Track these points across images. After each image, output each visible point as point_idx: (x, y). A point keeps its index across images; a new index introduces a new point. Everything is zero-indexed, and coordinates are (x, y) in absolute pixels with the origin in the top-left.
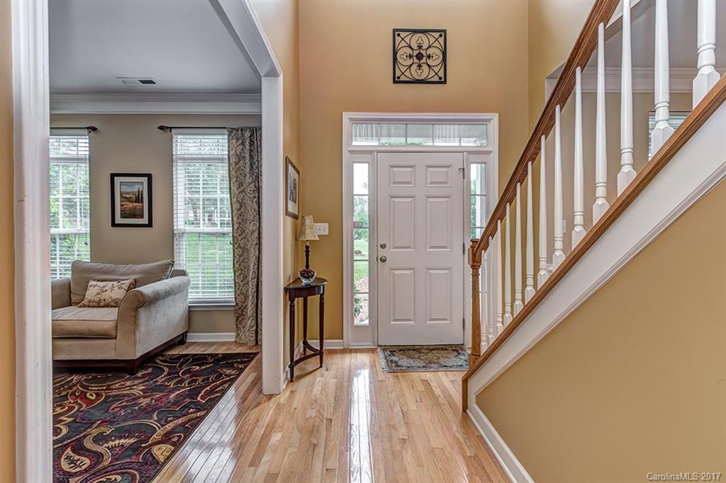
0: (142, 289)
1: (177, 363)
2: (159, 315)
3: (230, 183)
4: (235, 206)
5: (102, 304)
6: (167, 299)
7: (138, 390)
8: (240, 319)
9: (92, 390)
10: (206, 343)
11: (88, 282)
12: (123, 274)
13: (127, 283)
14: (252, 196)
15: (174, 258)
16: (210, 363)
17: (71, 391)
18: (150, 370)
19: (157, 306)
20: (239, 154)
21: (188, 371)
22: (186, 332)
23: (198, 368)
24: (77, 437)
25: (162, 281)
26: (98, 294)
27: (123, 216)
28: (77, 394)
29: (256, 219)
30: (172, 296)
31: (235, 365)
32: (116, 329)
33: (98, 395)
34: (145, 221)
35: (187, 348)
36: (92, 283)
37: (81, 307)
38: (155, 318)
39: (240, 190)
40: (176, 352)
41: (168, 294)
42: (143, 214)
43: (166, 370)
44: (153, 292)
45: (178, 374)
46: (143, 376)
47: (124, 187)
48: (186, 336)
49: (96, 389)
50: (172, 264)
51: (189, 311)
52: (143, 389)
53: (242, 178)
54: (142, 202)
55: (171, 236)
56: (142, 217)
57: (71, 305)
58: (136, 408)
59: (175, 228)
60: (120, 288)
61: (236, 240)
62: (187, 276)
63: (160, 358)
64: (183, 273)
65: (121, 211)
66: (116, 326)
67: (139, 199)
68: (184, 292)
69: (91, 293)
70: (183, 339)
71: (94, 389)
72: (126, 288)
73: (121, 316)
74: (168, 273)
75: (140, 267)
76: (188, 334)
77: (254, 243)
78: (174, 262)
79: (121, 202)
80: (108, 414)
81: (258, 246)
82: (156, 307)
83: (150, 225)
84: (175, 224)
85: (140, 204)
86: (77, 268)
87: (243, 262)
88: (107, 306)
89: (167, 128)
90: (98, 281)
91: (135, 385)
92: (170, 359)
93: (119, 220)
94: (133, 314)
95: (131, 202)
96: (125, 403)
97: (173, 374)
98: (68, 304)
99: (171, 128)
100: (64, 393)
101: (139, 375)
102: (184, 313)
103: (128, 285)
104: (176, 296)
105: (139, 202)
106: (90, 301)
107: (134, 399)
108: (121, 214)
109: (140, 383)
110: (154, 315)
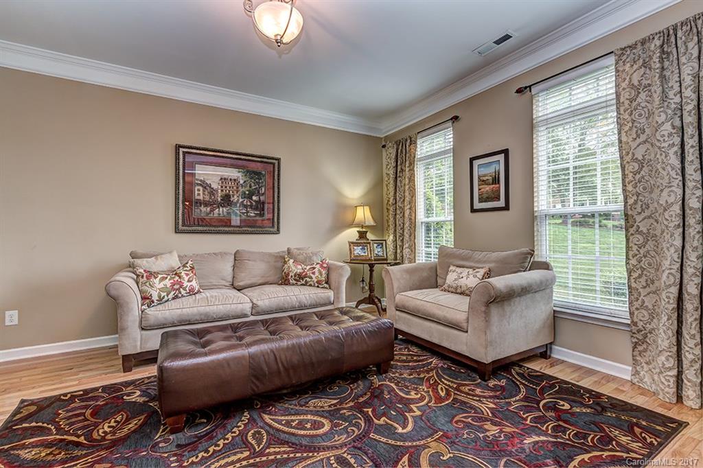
0: (493, 280)
1: (538, 385)
2: (514, 315)
3: (619, 133)
4: (629, 168)
5: (459, 291)
6: (524, 297)
7: (486, 407)
8: (640, 348)
9: (444, 383)
10: (580, 368)
11: (449, 267)
12: (479, 262)
13: (482, 272)
14: (666, 145)
15: (534, 247)
16: (588, 406)
17: (428, 376)
18: (503, 382)
19: (512, 304)
20: (636, 83)
21: (552, 407)
22: (551, 343)
23: (567, 406)
24: (418, 443)
25: (519, 274)
26: (456, 280)
27: (481, 200)
28: (432, 382)
29: (675, 183)
30: (531, 295)
31: (637, 430)
32: (468, 322)
33: (448, 394)
34: (501, 203)
35: (552, 365)
36: (452, 268)
37: (442, 290)
38: (510, 317)
39: (638, 141)
40: (537, 366)
41: (525, 291)
42: (499, 196)
43: (523, 390)
44: (506, 287)
45: (538, 404)
46: (494, 389)
47: (482, 169)
48: (551, 348)
49: (448, 383)
50: (532, 253)
51: (554, 316)
52: (493, 408)
53: (644, 120)
54: (499, 183)
55: (531, 219)
56: (499, 200)
57: (437, 287)
58: (481, 435)
59: (536, 209)
60: (475, 276)
61: (631, 221)
62: (552, 270)
63: (517, 368)
64: (546, 266)
65: (479, 195)
66: (468, 319)
67: (496, 180)
68: (548, 291)
69: (451, 278)
70: (546, 352)
71: (445, 382)
72: (481, 277)
73: (472, 309)
74: (526, 265)
75: (495, 255)
76: (554, 347)
77: (672, 225)
78: (534, 251)
79: (479, 185)
80: (451, 427)
81: (681, 230)
82: (510, 305)
83: (507, 208)
84: (535, 204)
85: (497, 185)
86: (443, 252)
87: (645, 256)
88: (462, 293)
89: (526, 88)
90: (457, 267)
91: (485, 397)
92: (529, 375)
93: (477, 205)
94: (483, 309)
95: (487, 184)
96: (469, 420)
97: (531, 402)
98: (435, 286)
99: (530, 87)
100: (422, 376)
101: (492, 383)
102: (548, 319)
103: (482, 274)
104: (537, 295)
105: (496, 184)
106: (449, 286)
107: (480, 418)
108: (479, 199)
109: (490, 397)
110: (508, 313)
